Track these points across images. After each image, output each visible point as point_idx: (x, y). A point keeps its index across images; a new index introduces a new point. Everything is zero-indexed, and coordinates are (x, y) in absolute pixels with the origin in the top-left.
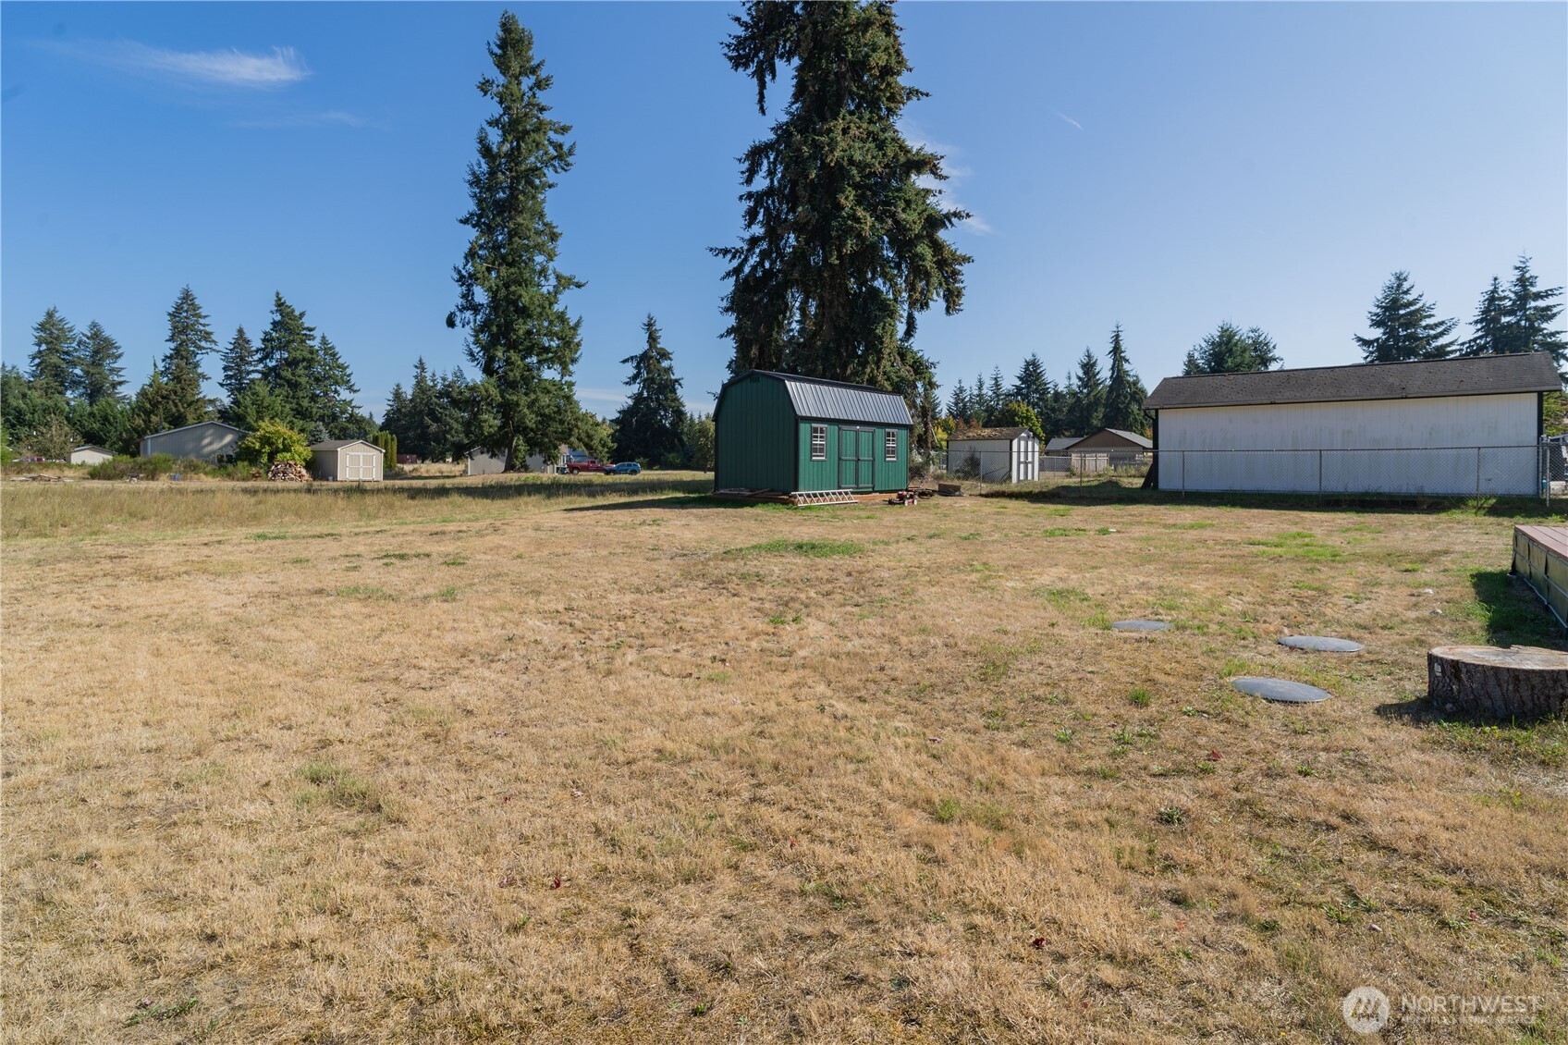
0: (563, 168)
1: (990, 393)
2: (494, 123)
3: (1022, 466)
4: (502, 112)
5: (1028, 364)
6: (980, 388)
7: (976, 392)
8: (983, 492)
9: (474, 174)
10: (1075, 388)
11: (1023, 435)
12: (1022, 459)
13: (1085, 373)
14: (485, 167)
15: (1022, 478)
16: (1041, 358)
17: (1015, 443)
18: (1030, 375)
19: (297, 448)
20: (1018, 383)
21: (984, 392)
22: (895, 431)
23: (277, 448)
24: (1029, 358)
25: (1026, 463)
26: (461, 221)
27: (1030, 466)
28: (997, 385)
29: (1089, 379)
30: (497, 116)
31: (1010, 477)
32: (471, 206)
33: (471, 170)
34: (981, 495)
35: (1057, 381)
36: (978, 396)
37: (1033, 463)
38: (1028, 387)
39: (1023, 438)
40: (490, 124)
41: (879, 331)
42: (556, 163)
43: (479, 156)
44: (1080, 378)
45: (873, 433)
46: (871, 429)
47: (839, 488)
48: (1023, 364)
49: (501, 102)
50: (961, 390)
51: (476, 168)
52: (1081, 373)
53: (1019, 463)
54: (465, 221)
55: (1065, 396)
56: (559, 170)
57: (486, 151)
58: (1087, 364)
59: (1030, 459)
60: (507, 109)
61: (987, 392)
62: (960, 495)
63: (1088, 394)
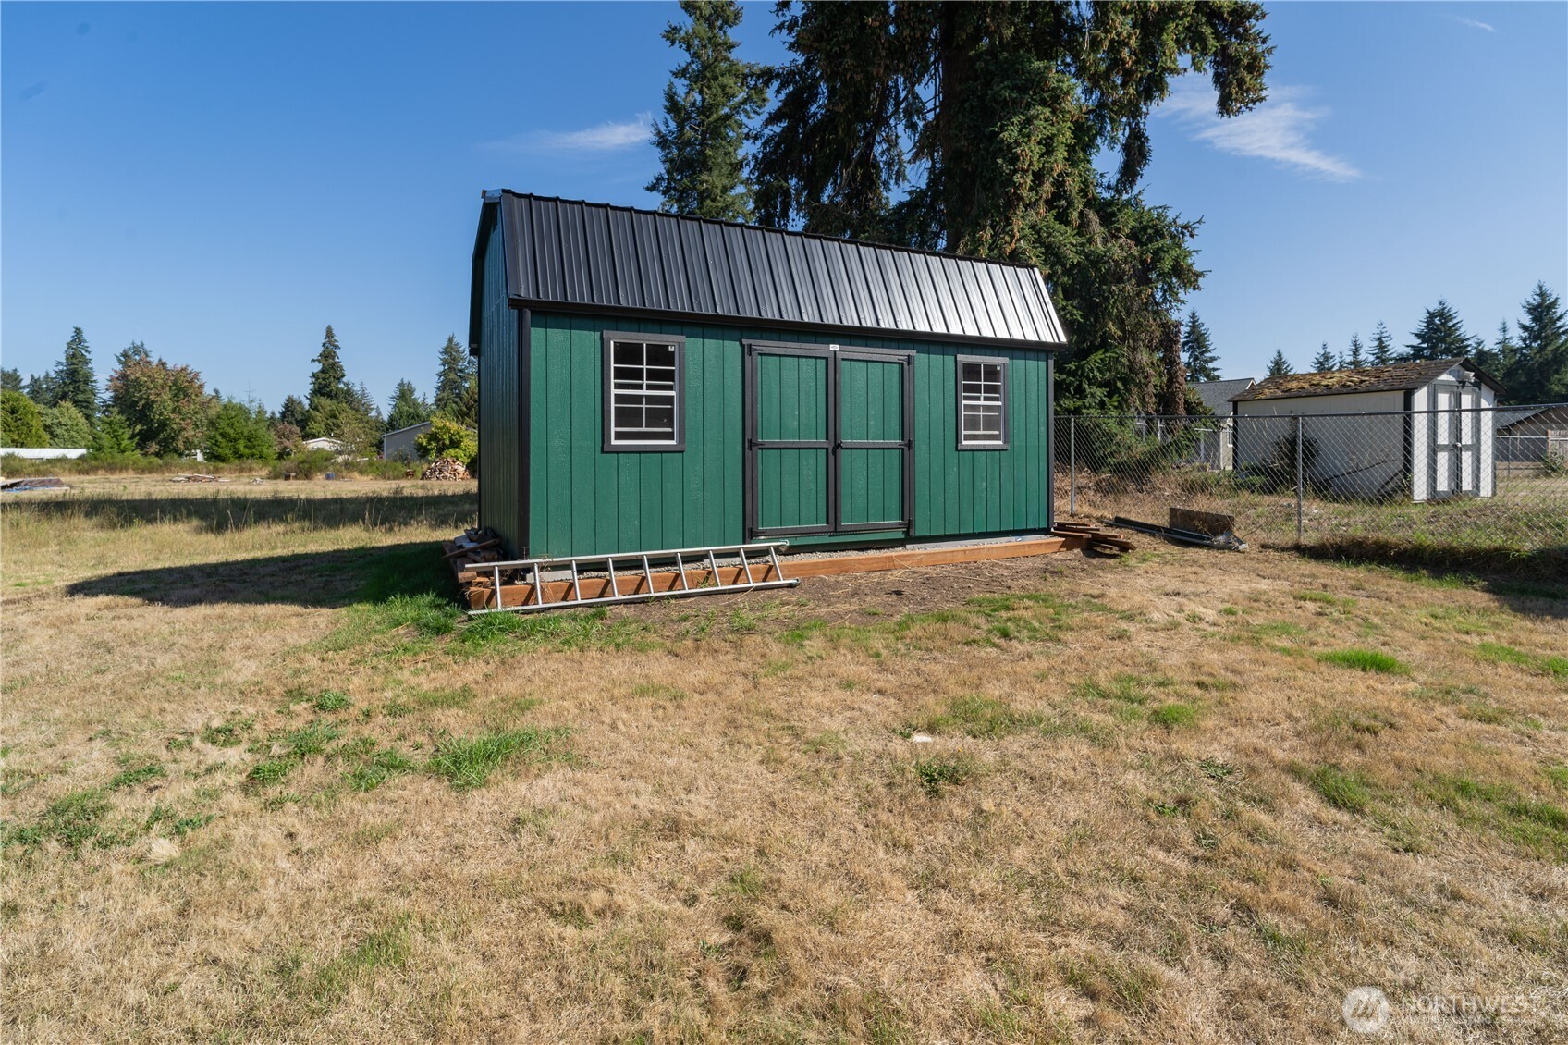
0: (756, 112)
1: (1371, 358)
2: (682, 73)
3: (1443, 458)
4: (689, 60)
5: (1431, 316)
6: (1356, 353)
7: (1349, 359)
8: (1309, 539)
9: (659, 133)
10: (1517, 343)
11: (1445, 377)
12: (1443, 438)
13: (1534, 320)
14: (673, 126)
15: (1443, 485)
16: (1454, 306)
17: (1420, 399)
18: (1436, 331)
19: (466, 442)
20: (1416, 342)
21: (1362, 356)
22: (999, 361)
23: (443, 444)
24: (1434, 307)
25: (1455, 450)
26: (648, 189)
27: (1467, 457)
28: (1382, 346)
29: (1543, 328)
30: (684, 65)
31: (1407, 489)
32: (661, 169)
33: (657, 129)
34: (1301, 550)
35: (1481, 337)
36: (1352, 363)
37: (1476, 448)
38: (1433, 347)
39: (1446, 387)
40: (675, 74)
41: (1010, 134)
42: (748, 108)
43: (663, 113)
44: (1525, 328)
45: (905, 367)
46: (899, 354)
47: (749, 534)
48: (1423, 316)
49: (688, 49)
50: (1327, 357)
51: (663, 129)
52: (1527, 320)
53: (1433, 449)
54: (652, 188)
55: (1496, 355)
56: (752, 115)
57: (673, 107)
58: (1540, 305)
59: (1467, 438)
60: (696, 56)
61: (1366, 356)
62: (1227, 547)
63: (1542, 348)
